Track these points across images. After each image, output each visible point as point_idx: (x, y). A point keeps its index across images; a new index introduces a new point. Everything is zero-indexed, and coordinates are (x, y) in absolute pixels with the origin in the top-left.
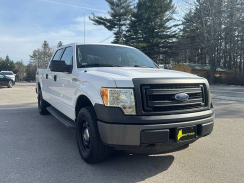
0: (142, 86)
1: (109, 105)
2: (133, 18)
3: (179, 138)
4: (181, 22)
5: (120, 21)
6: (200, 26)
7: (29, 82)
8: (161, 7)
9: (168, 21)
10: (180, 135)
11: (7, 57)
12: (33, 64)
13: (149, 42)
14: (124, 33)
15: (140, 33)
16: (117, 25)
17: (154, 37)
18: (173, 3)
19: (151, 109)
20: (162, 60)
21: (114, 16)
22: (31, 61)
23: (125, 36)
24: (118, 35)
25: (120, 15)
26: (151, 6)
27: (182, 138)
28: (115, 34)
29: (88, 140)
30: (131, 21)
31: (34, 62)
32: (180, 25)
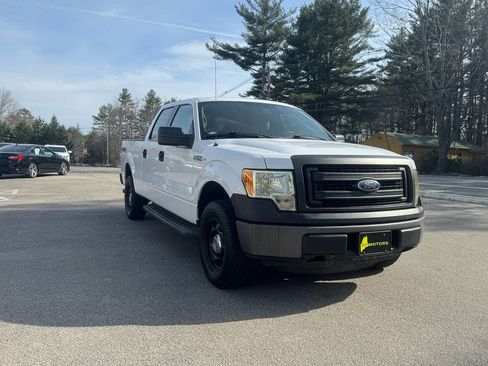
0: (306, 167)
1: (254, 196)
2: (290, 47)
3: (362, 248)
4: (383, 54)
5: (265, 52)
6: (419, 62)
7: (93, 165)
8: (344, 24)
9: (358, 51)
10: (365, 244)
11: (54, 118)
12: (100, 133)
13: (320, 92)
14: (273, 73)
15: (303, 74)
16: (259, 58)
17: (330, 83)
18: (368, 17)
19: (320, 203)
20: (346, 126)
21: (253, 42)
22: (96, 126)
23: (274, 80)
24: (260, 77)
25: (266, 41)
26: (325, 23)
27: (367, 250)
28: (255, 76)
29: (219, 251)
30: (287, 51)
31: (102, 129)
32: (381, 59)
